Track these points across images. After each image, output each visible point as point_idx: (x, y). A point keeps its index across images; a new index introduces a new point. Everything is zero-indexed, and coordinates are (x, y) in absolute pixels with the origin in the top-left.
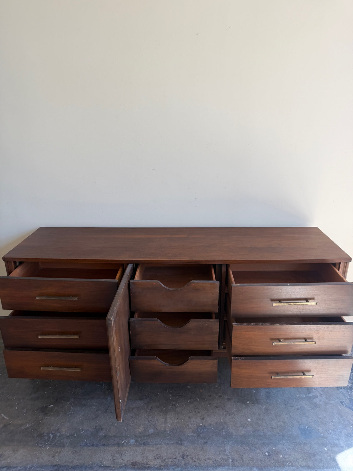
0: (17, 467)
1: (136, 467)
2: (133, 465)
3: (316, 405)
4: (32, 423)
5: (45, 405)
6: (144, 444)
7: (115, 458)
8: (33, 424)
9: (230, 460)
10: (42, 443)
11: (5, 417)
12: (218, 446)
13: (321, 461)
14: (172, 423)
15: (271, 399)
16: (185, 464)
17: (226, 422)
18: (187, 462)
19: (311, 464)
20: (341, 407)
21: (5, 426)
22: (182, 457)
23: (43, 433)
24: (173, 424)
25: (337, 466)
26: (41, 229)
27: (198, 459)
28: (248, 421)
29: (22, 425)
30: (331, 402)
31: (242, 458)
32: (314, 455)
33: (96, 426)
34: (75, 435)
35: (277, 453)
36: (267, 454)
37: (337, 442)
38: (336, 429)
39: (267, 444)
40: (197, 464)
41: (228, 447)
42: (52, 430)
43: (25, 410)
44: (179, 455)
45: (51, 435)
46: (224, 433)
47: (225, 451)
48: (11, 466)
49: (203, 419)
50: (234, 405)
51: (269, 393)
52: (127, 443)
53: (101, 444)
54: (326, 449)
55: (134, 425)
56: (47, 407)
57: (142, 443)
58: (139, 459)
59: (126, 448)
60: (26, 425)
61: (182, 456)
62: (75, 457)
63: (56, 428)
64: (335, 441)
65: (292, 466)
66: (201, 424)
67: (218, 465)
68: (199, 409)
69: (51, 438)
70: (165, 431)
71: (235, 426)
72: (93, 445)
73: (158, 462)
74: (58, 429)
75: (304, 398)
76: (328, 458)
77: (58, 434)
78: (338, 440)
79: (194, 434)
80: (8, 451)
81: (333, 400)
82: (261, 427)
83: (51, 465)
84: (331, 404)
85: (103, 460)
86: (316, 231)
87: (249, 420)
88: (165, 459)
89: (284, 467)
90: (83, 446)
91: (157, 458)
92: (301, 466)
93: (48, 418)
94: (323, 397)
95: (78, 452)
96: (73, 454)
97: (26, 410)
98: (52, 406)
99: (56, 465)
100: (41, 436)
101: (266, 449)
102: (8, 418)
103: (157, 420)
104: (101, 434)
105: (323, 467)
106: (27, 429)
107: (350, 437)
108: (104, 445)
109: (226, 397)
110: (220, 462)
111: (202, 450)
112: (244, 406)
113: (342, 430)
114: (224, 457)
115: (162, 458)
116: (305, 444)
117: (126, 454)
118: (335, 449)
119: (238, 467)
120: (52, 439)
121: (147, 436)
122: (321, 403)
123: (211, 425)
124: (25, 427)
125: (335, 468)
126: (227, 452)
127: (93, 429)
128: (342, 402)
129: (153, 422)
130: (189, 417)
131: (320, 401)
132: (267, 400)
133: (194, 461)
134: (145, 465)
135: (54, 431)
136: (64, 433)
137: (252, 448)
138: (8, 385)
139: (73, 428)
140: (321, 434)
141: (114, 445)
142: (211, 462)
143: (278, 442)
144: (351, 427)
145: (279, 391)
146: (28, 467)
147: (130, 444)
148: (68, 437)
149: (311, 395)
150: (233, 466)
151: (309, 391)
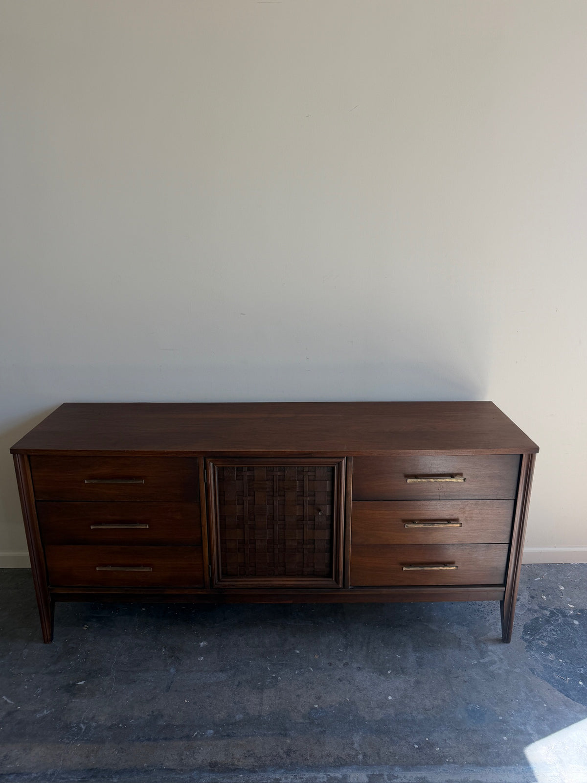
0: (31, 773)
1: (216, 769)
2: (211, 767)
3: (492, 675)
4: (51, 709)
5: (71, 683)
6: (228, 735)
7: (183, 757)
8: (53, 710)
9: (360, 757)
10: (68, 738)
11: (9, 701)
12: (342, 737)
13: (498, 755)
14: (271, 704)
15: (424, 667)
16: (291, 764)
17: (354, 702)
18: (295, 761)
19: (481, 760)
20: (530, 678)
21: (9, 714)
22: (287, 754)
23: (70, 723)
24: (272, 706)
26: (66, 406)
27: (310, 756)
28: (388, 699)
29: (35, 711)
30: (515, 670)
31: (378, 754)
32: (488, 747)
33: (153, 712)
34: (120, 725)
35: (431, 745)
36: (416, 746)
37: (523, 727)
38: (522, 709)
39: (416, 732)
40: (309, 763)
41: (357, 738)
42: (84, 718)
43: (40, 690)
44: (282, 752)
45: (82, 725)
46: (351, 718)
47: (353, 744)
48: (22, 772)
49: (320, 698)
50: (366, 677)
51: (422, 659)
52: (202, 736)
53: (161, 738)
54: (505, 738)
55: (212, 708)
56: (74, 684)
57: (225, 734)
58: (221, 758)
59: (200, 743)
60: (43, 712)
61: (287, 752)
62: (122, 758)
63: (91, 716)
64: (519, 727)
65: (454, 763)
66: (316, 706)
67: (341, 764)
68: (313, 684)
69: (83, 730)
70: (260, 716)
71: (368, 707)
72: (149, 740)
73: (250, 761)
74: (93, 717)
75: (475, 665)
76: (508, 750)
77: (94, 724)
78: (525, 724)
79: (306, 720)
80: (16, 750)
81: (519, 667)
82: (408, 708)
83: (84, 770)
84: (516, 672)
85: (164, 761)
86: (489, 408)
87: (390, 698)
88: (261, 757)
89: (442, 764)
90: (133, 741)
91: (249, 756)
92: (468, 763)
93: (77, 700)
94: (505, 663)
95: (125, 750)
96: (118, 752)
97: (42, 690)
98: (82, 683)
99: (91, 769)
100: (67, 727)
101: (414, 739)
102: (13, 703)
103: (248, 700)
104: (161, 723)
105: (500, 764)
106: (44, 717)
107: (543, 720)
108: (166, 739)
109: (355, 665)
110: (344, 760)
111: (318, 743)
112: (382, 678)
113: (530, 710)
114: (351, 752)
115: (257, 756)
116: (474, 731)
117: (200, 751)
118: (520, 737)
119: (372, 765)
120: (84, 732)
121: (232, 724)
122: (500, 672)
123: (331, 706)
124: (41, 715)
125: (517, 765)
126: (356, 745)
127: (148, 715)
128: (533, 671)
129: (242, 703)
130: (298, 696)
131: (500, 669)
132: (417, 668)
133: (305, 759)
134: (230, 767)
135: (87, 720)
136: (103, 722)
137: (394, 738)
138: (11, 653)
139: (116, 715)
140: (498, 717)
141: (181, 738)
142: (331, 760)
143: (433, 729)
144: (545, 705)
145: (437, 654)
146: (49, 773)
147: (206, 736)
148: (110, 728)
149: (486, 660)
150: (365, 765)
151: (483, 654)
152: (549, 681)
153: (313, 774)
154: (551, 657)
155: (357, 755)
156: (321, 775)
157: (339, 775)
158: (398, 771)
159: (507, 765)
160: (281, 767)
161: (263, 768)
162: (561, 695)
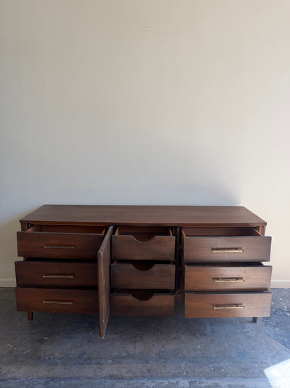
0: (21, 379)
1: (113, 378)
2: (110, 377)
3: (249, 337)
4: (31, 350)
5: (41, 338)
6: (119, 363)
7: (97, 372)
9: (185, 373)
10: (39, 363)
11: (10, 346)
12: (175, 364)
13: (253, 373)
15: (215, 333)
16: (151, 376)
17: (181, 348)
19: (245, 375)
20: (268, 339)
21: (10, 352)
23: (40, 356)
24: (140, 350)
25: (265, 376)
27: (160, 372)
28: (197, 347)
29: (24, 351)
31: (194, 372)
32: (248, 370)
33: (81, 352)
34: (65, 358)
35: (220, 368)
36: (212, 369)
37: (265, 361)
39: (212, 362)
40: (159, 375)
41: (183, 365)
42: (47, 354)
44: (146, 370)
45: (46, 357)
46: (180, 355)
47: (181, 367)
48: (16, 378)
49: (164, 346)
50: (186, 337)
51: (214, 329)
52: (106, 363)
53: (86, 363)
54: (256, 366)
55: (110, 350)
56: (43, 339)
57: (117, 362)
58: (115, 373)
59: (105, 366)
61: (148, 370)
62: (66, 372)
63: (51, 353)
64: (263, 360)
65: (232, 376)
66: (162, 350)
67: (175, 376)
68: (161, 340)
69: (47, 360)
70: (135, 354)
71: (188, 351)
72: (79, 364)
73: (130, 375)
75: (240, 332)
76: (258, 371)
77: (52, 357)
78: (266, 359)
79: (157, 356)
80: (13, 368)
81: (262, 334)
82: (208, 351)
83: (47, 377)
84: (260, 336)
85: (87, 374)
88: (135, 373)
89: (226, 377)
90: (72, 365)
91: (129, 372)
92: (238, 377)
93: (44, 346)
94: (255, 332)
95: (68, 369)
96: (65, 370)
98: (47, 338)
99: (51, 377)
100: (39, 358)
101: (211, 366)
102: (12, 347)
103: (128, 347)
105: (254, 377)
106: (27, 354)
107: (275, 358)
108: (88, 364)
109: (181, 332)
110: (177, 374)
111: (164, 367)
112: (195, 338)
113: (268, 353)
114: (180, 371)
115: (133, 372)
116: (241, 362)
117: (105, 370)
118: (264, 365)
119: (191, 377)
121: (121, 358)
122: (253, 336)
123: (169, 350)
124: (26, 352)
127: (79, 353)
128: (268, 335)
129: (125, 348)
130: (153, 345)
131: (252, 334)
132: (212, 334)
133: (157, 374)
134: (120, 377)
135: (49, 355)
136: (57, 356)
137: (201, 365)
138: (12, 324)
139: (63, 353)
141: (95, 364)
142: (170, 374)
143: (220, 361)
144: (276, 351)
145: (221, 327)
147: (108, 363)
148: (60, 358)
149: (245, 330)
150: (187, 377)
151: (244, 328)
152: (276, 340)
153: (161, 381)
154: (277, 329)
155: (183, 372)
156: (166, 381)
157: (174, 381)
158: (203, 380)
159: (258, 377)
160: (145, 378)
161: (137, 377)
162: (283, 347)
